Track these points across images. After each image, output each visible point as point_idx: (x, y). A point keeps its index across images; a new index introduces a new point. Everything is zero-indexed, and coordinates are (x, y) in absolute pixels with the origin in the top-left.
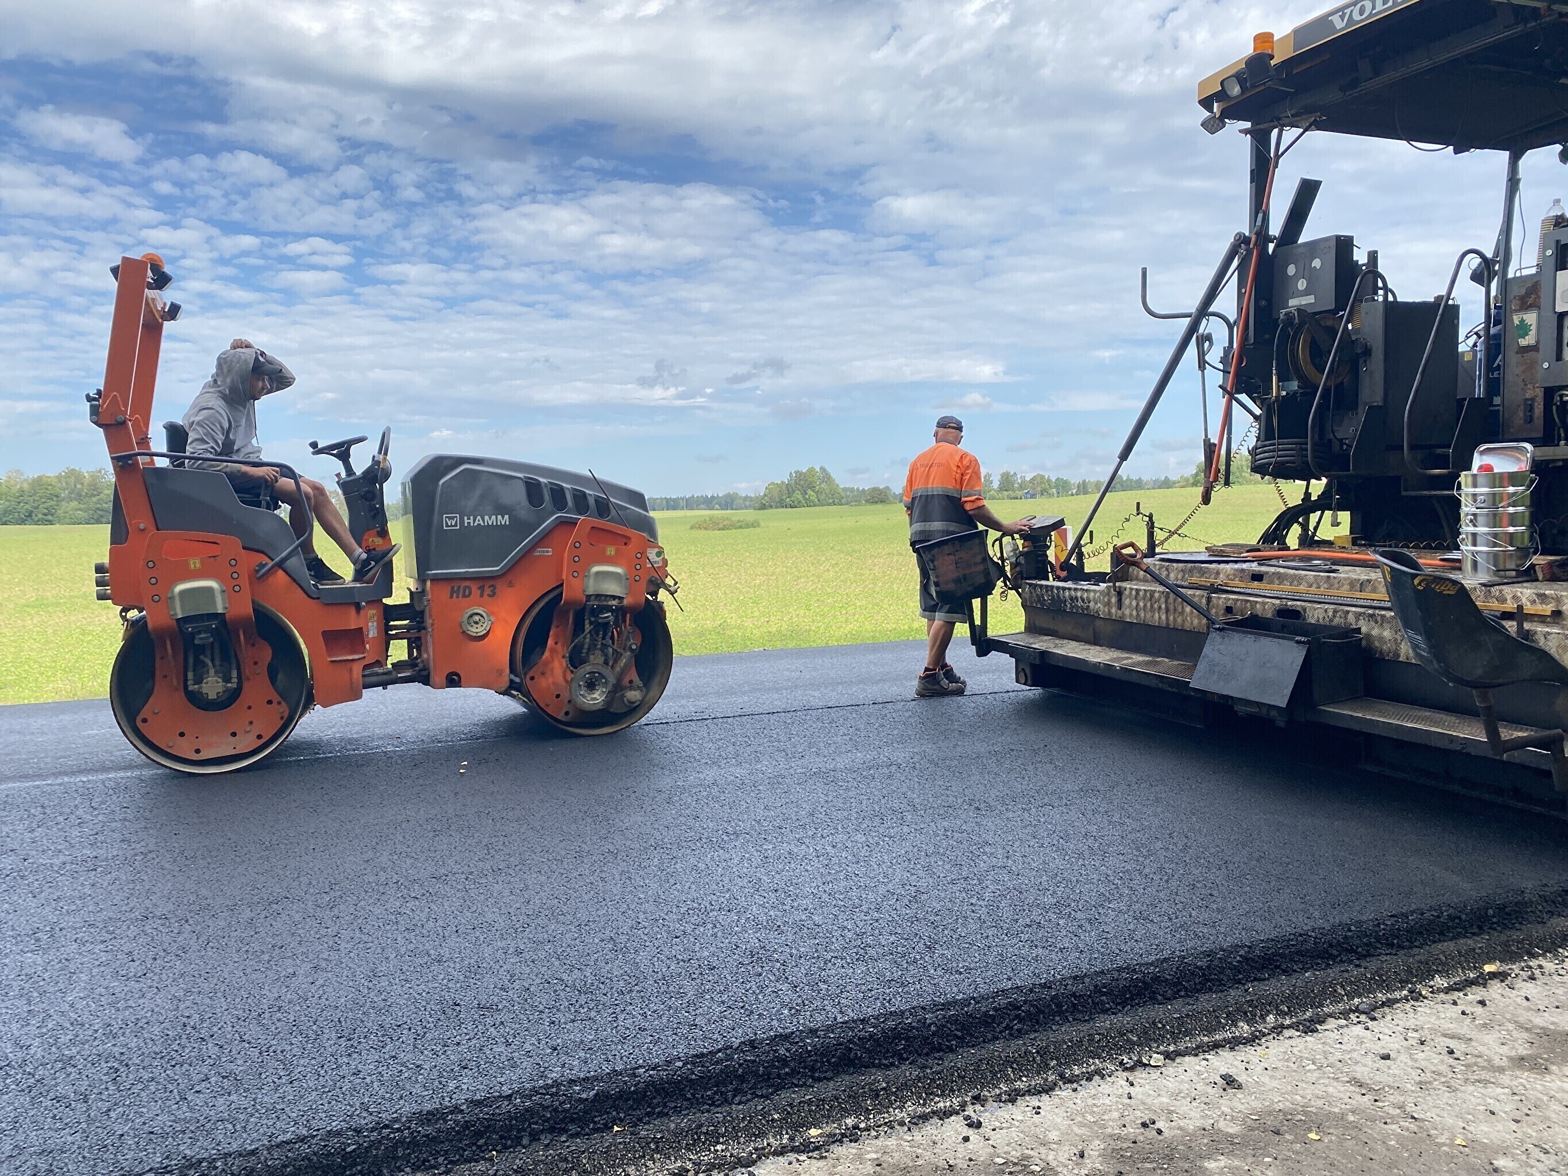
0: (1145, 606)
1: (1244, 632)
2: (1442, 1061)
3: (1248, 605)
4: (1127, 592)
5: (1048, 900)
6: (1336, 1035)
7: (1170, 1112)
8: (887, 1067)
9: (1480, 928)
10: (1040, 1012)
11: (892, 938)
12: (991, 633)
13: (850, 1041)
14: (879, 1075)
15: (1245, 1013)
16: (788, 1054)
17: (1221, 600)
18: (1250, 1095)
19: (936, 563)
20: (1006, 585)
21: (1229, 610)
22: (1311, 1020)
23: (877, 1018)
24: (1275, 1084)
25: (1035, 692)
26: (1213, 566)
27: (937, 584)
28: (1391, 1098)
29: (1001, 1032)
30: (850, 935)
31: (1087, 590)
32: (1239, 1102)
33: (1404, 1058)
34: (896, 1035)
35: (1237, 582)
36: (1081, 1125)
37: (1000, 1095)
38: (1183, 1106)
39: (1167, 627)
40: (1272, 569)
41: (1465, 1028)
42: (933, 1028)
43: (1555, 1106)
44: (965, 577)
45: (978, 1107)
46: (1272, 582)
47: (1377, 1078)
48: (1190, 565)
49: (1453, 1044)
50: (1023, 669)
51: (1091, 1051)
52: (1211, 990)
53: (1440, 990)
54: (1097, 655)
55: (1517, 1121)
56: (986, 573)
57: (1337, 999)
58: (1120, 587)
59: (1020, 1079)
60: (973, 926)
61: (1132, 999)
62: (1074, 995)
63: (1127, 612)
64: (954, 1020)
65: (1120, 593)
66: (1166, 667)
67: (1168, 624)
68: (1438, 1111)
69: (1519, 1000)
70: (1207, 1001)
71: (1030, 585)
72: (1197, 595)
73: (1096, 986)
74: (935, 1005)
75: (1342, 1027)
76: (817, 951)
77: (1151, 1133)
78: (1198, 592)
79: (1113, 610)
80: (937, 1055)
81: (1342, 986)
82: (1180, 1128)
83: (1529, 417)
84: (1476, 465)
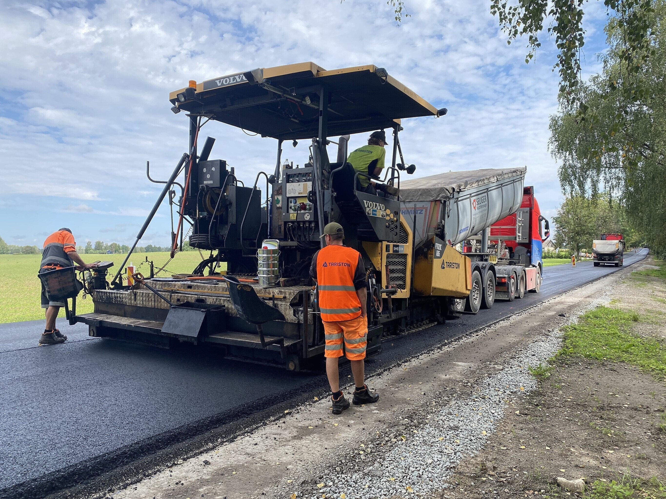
0: (146, 299)
1: (183, 308)
2: (272, 442)
3: (186, 298)
4: (138, 294)
5: (135, 413)
6: (241, 441)
7: (186, 477)
8: (70, 487)
9: (284, 399)
10: (135, 453)
11: (67, 439)
12: (78, 313)
13: (53, 480)
14: (67, 491)
15: (211, 440)
16: (23, 491)
17: (175, 296)
18: (213, 466)
19: (48, 282)
20: (85, 292)
21: (178, 300)
22: (232, 438)
23: (65, 469)
24: (221, 460)
25: (98, 339)
26: (173, 283)
27: (49, 292)
28: (258, 456)
29: (119, 464)
30: (47, 441)
31: (122, 294)
32: (210, 468)
33: (261, 443)
34: (74, 473)
35: (182, 289)
36: (153, 489)
37: (120, 487)
38: (190, 474)
39: (154, 308)
40: (195, 284)
41: (279, 431)
42: (90, 468)
43: (304, 448)
44: (63, 289)
45: (111, 494)
46: (195, 289)
47: (253, 451)
48: (164, 282)
49: (275, 436)
50: (92, 330)
51: (156, 464)
52: (199, 434)
53: (272, 421)
54: (125, 321)
55: (294, 454)
56: (75, 286)
57: (240, 430)
58: (135, 292)
59: (128, 480)
60: (104, 428)
61: (170, 442)
62: (148, 445)
63: (138, 302)
64: (99, 463)
65: (135, 294)
66: (153, 324)
67: (155, 307)
68: (271, 457)
69: (294, 420)
70: (197, 438)
71: (97, 292)
72: (166, 295)
73: (157, 440)
74: (91, 459)
75: (242, 438)
76: (31, 450)
77: (180, 485)
78: (167, 293)
79: (133, 302)
80: (92, 478)
81: (242, 425)
82: (190, 481)
83: (280, 232)
84: (263, 246)
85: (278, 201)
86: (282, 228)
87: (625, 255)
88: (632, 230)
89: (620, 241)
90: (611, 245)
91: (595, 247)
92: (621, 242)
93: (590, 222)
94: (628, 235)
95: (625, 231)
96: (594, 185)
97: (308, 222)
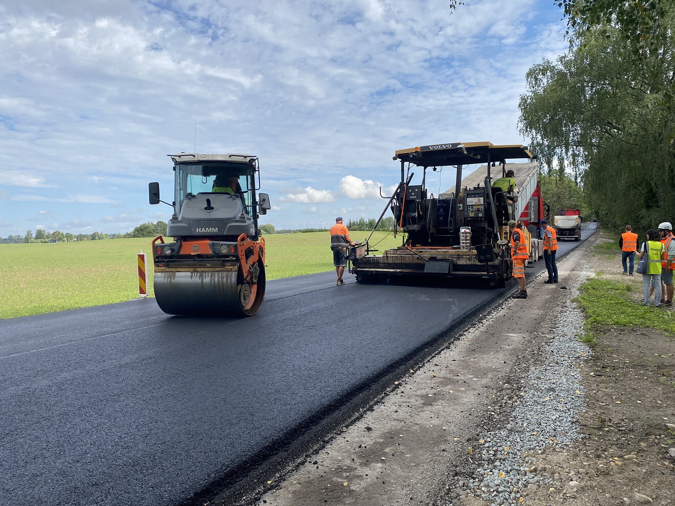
1: (434, 261)
2: (409, 409)
6: (379, 409)
7: (362, 441)
14: (277, 457)
15: (354, 410)
18: (376, 431)
22: (370, 408)
24: (379, 426)
28: (407, 421)
29: (300, 433)
33: (400, 410)
36: (343, 453)
37: (313, 452)
38: (364, 439)
41: (405, 399)
43: (442, 412)
45: (310, 458)
47: (400, 417)
49: (406, 404)
51: (326, 432)
55: (438, 418)
57: (370, 401)
59: (314, 446)
64: (287, 434)
65: (388, 257)
68: (420, 421)
69: (409, 389)
70: (344, 409)
77: (364, 448)
79: (385, 261)
80: (288, 446)
82: (369, 445)
83: (461, 223)
84: (462, 230)
85: (460, 207)
86: (463, 221)
87: (582, 229)
89: (579, 216)
90: (571, 220)
91: (557, 223)
97: (481, 217)
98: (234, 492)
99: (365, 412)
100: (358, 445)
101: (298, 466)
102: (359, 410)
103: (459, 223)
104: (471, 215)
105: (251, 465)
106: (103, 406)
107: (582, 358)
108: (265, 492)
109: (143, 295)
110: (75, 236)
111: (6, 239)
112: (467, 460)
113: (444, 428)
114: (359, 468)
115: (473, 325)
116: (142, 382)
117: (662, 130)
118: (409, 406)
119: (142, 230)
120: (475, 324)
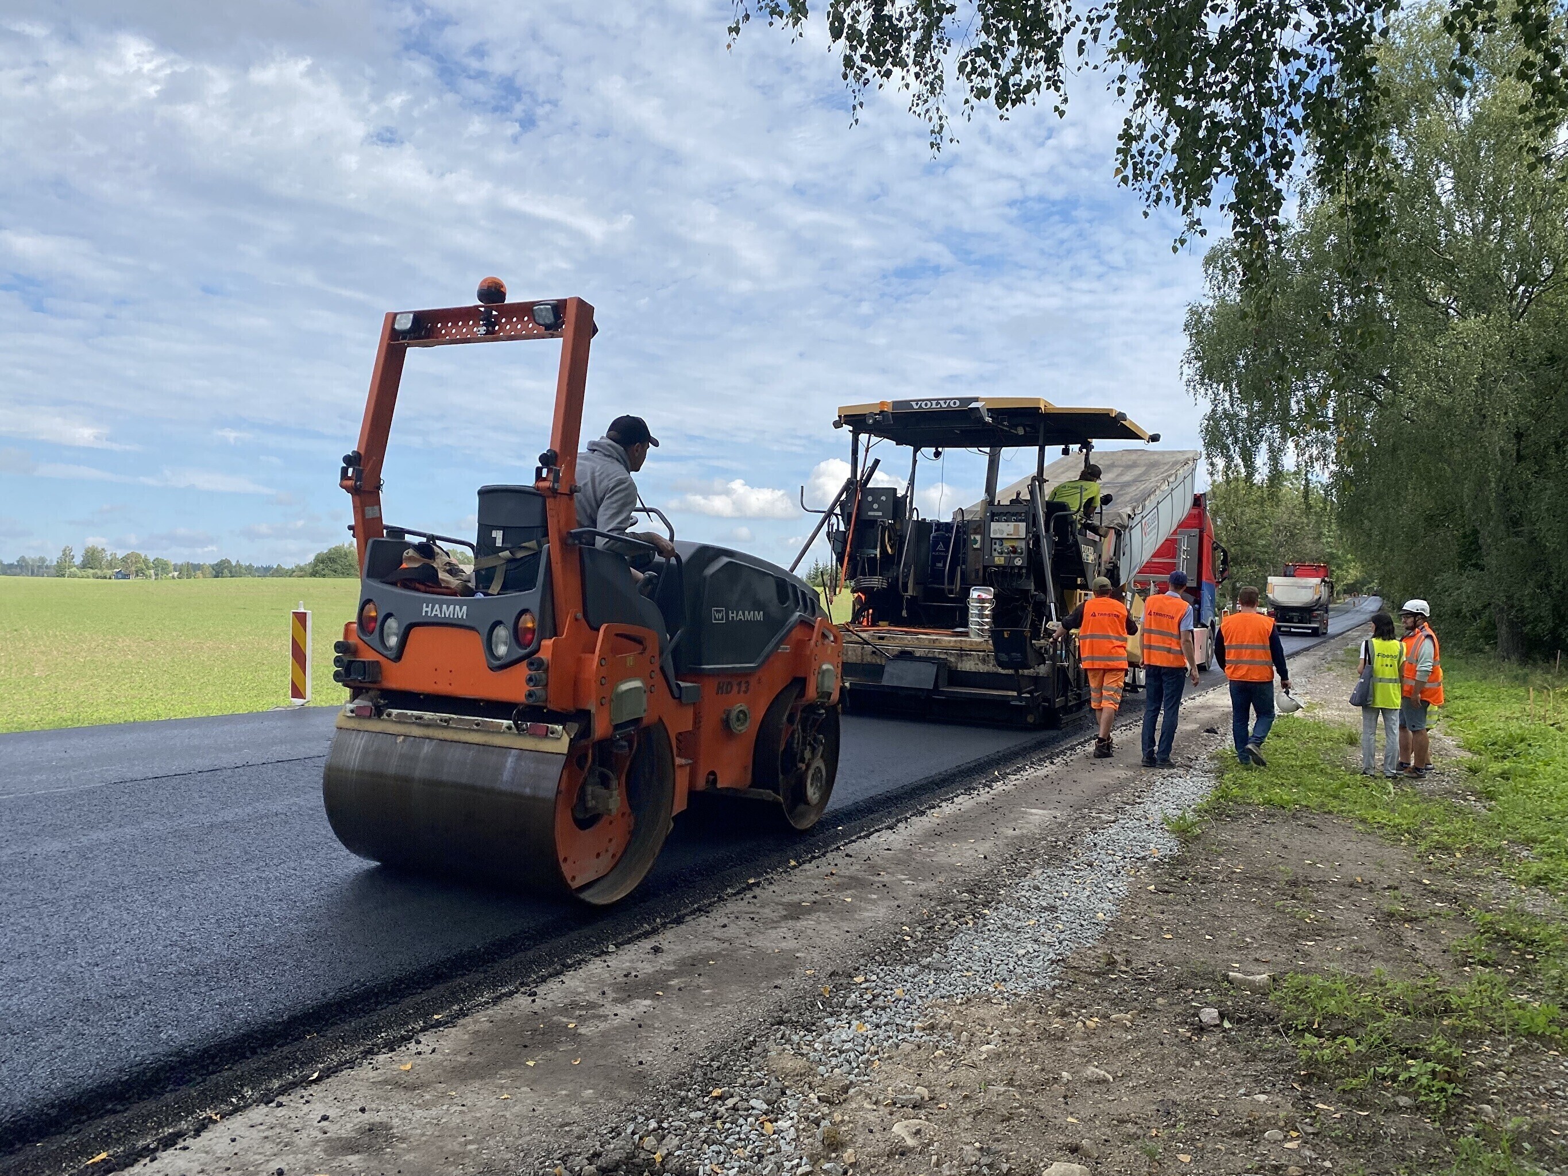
1: (905, 660)
2: (751, 923)
6: (694, 922)
7: (635, 968)
8: (463, 975)
14: (460, 980)
15: (644, 920)
18: (670, 953)
22: (678, 918)
24: (679, 947)
28: (737, 942)
29: (518, 948)
32: (667, 957)
33: (733, 925)
36: (592, 982)
37: (535, 980)
38: (640, 965)
41: (753, 908)
43: (810, 930)
47: (726, 935)
49: (751, 915)
53: (732, 895)
55: (796, 939)
57: (685, 907)
59: (542, 971)
68: (761, 942)
69: (771, 893)
75: (694, 918)
77: (632, 978)
80: (488, 965)
81: (685, 900)
82: (645, 973)
83: (977, 576)
84: (974, 594)
85: (976, 542)
86: (981, 573)
87: (1333, 610)
88: (1349, 556)
89: (1323, 581)
90: (1305, 587)
91: (1273, 592)
92: (1325, 582)
93: (1261, 537)
94: (1339, 567)
95: (1334, 558)
96: (1275, 456)
97: (1020, 568)
98: (366, 1024)
99: (664, 925)
100: (625, 973)
101: (499, 998)
102: (654, 920)
103: (973, 577)
104: (999, 560)
105: (408, 987)
106: (161, 888)
107: (1149, 860)
108: (423, 1030)
109: (299, 701)
110: (175, 565)
111: (12, 565)
112: (813, 1005)
113: (798, 955)
114: (608, 1006)
115: (968, 790)
116: (246, 853)
117: (1484, 399)
118: (753, 919)
119: (333, 560)
120: (974, 789)
